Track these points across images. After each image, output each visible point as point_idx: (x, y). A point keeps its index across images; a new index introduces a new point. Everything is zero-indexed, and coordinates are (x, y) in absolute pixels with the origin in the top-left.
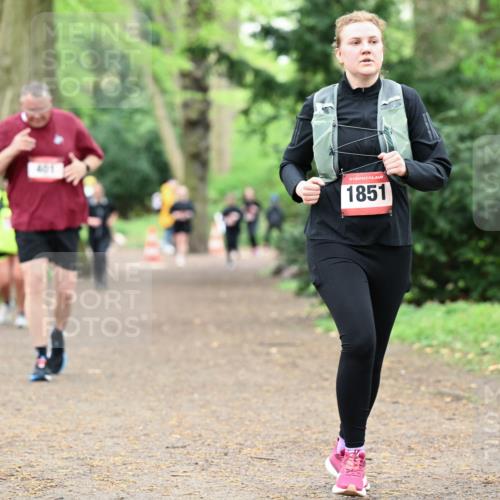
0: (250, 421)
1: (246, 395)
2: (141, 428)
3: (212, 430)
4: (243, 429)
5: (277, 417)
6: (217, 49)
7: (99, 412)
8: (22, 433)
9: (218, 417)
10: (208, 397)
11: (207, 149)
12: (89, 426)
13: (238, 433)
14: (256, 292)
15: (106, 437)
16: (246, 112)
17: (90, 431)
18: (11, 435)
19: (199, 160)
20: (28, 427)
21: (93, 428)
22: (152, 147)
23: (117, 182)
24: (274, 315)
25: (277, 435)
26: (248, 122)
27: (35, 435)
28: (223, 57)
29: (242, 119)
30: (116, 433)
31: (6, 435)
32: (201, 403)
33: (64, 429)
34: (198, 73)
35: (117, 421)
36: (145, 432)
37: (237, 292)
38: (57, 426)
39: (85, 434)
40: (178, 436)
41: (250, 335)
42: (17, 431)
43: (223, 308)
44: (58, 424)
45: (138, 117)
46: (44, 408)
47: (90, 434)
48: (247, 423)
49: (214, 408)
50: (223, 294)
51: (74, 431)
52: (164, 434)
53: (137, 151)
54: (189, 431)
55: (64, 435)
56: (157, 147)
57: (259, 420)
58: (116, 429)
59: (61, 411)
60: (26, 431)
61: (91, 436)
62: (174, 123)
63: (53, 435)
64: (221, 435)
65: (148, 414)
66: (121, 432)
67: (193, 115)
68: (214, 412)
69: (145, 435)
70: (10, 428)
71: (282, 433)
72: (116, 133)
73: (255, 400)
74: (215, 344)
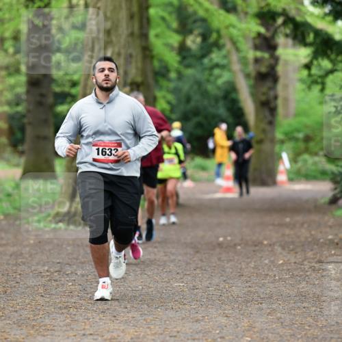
0: (309, 326)
1: (306, 305)
2: (218, 332)
3: (278, 334)
4: (303, 333)
5: (333, 323)
6: (284, 13)
7: (183, 319)
8: (118, 336)
9: (282, 323)
10: (274, 306)
11: (276, 98)
12: (175, 330)
13: (299, 336)
14: (315, 217)
15: (188, 339)
16: (308, 67)
17: (175, 334)
18: (109, 337)
19: (268, 106)
20: (123, 331)
21: (178, 332)
22: (229, 96)
23: (200, 125)
24: (330, 237)
25: (331, 338)
26: (310, 75)
27: (129, 338)
28: (289, 20)
29: (305, 73)
30: (197, 336)
31: (105, 337)
32: (268, 311)
33: (153, 332)
34: (268, 35)
35: (197, 326)
36: (221, 335)
37: (299, 218)
38: (148, 330)
39: (171, 337)
40: (249, 339)
41: (310, 254)
42: (115, 334)
43: (287, 231)
44: (149, 328)
45: (217, 71)
46: (136, 315)
47: (175, 336)
48: (307, 328)
49: (279, 315)
50: (288, 220)
51: (162, 334)
52: (237, 337)
53: (217, 100)
54: (258, 334)
55: (153, 337)
56: (233, 96)
57: (317, 325)
58: (197, 333)
59: (150, 318)
60: (122, 334)
61: (176, 339)
62: (247, 76)
63: (144, 337)
64: (285, 338)
65: (224, 320)
66: (201, 335)
67: (263, 69)
68: (279, 319)
69: (221, 338)
70: (108, 331)
71: (336, 336)
72: (199, 84)
73: (314, 309)
74: (281, 262)
